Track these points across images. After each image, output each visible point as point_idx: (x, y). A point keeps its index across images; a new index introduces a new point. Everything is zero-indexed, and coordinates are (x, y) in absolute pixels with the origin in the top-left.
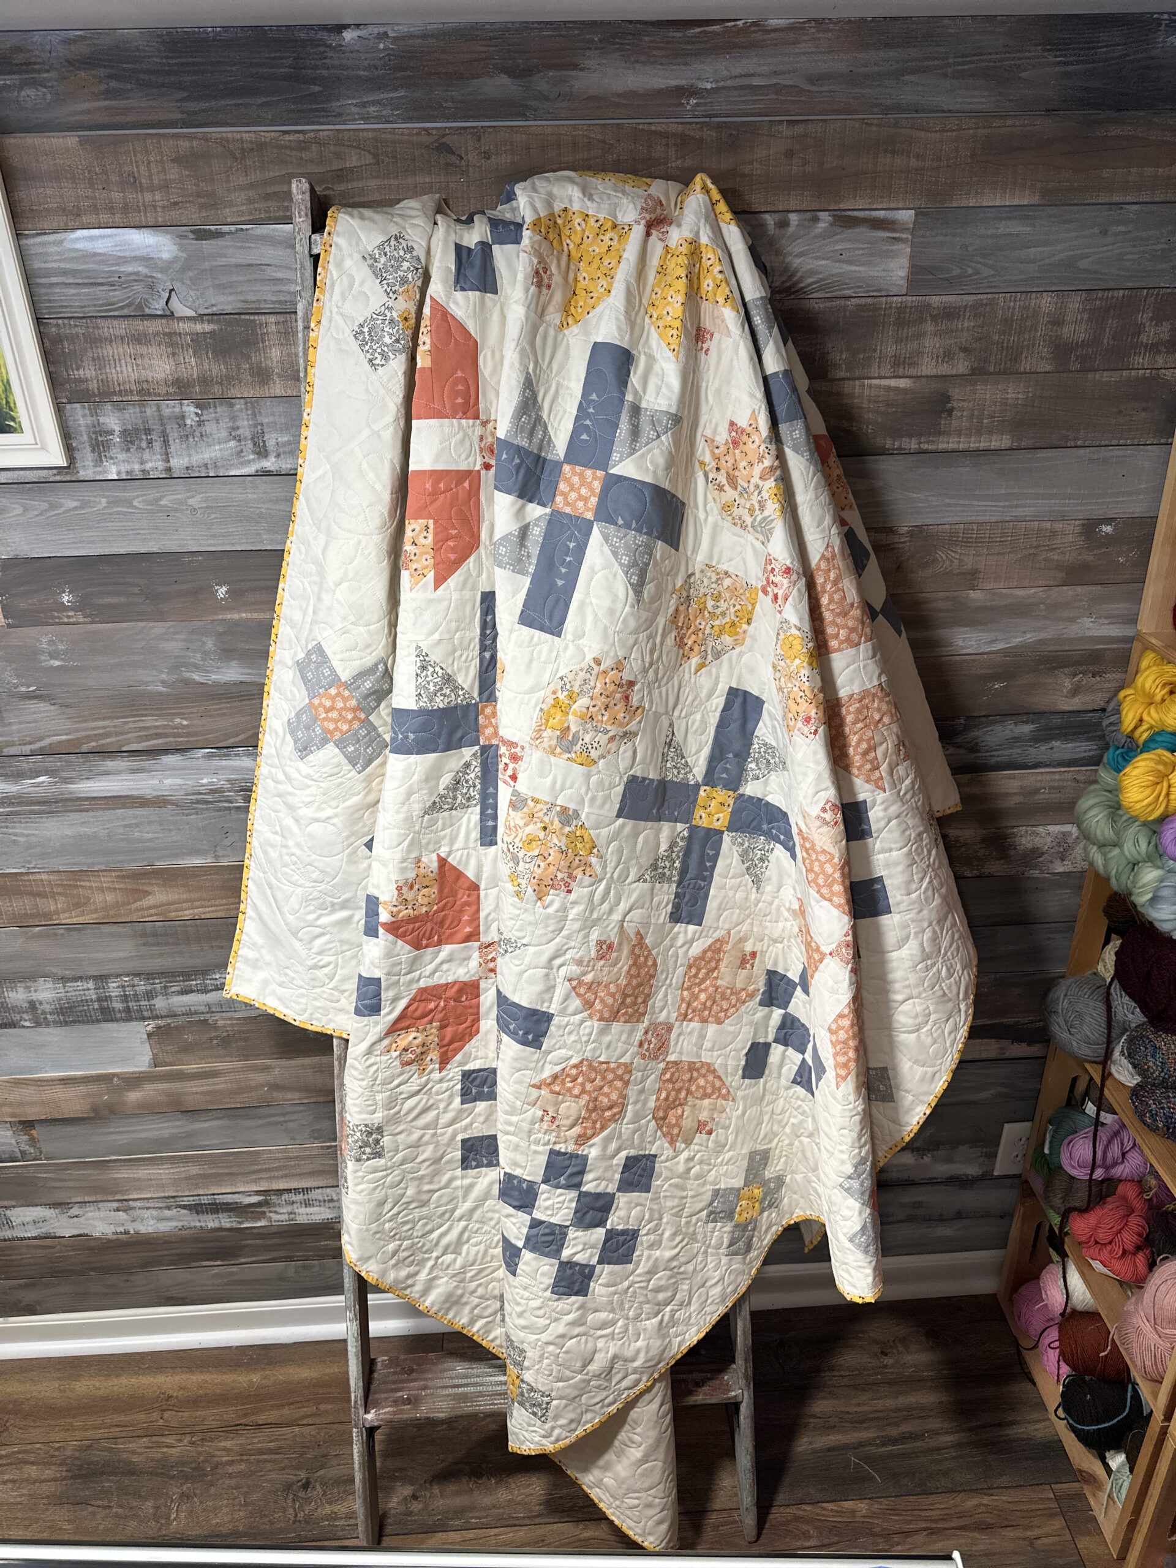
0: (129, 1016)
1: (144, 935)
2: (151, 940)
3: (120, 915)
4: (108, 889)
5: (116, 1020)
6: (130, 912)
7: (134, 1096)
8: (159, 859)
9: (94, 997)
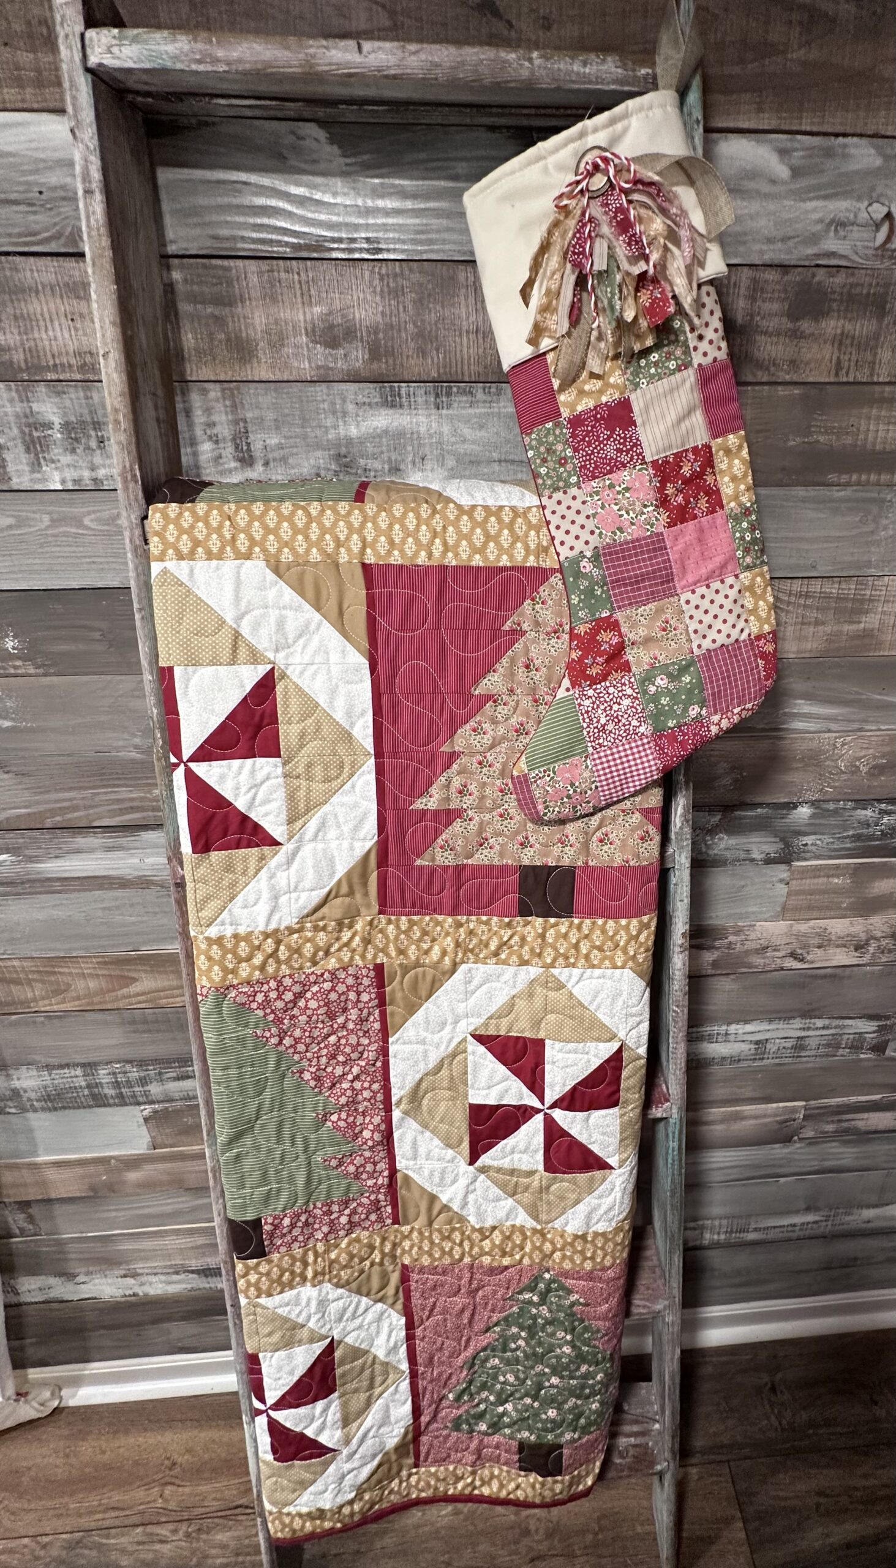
0: (122, 1101)
1: (133, 1022)
2: (141, 1027)
3: (105, 1002)
4: (91, 975)
5: (110, 1105)
6: (117, 999)
7: (133, 1176)
8: (145, 943)
9: (83, 1084)
